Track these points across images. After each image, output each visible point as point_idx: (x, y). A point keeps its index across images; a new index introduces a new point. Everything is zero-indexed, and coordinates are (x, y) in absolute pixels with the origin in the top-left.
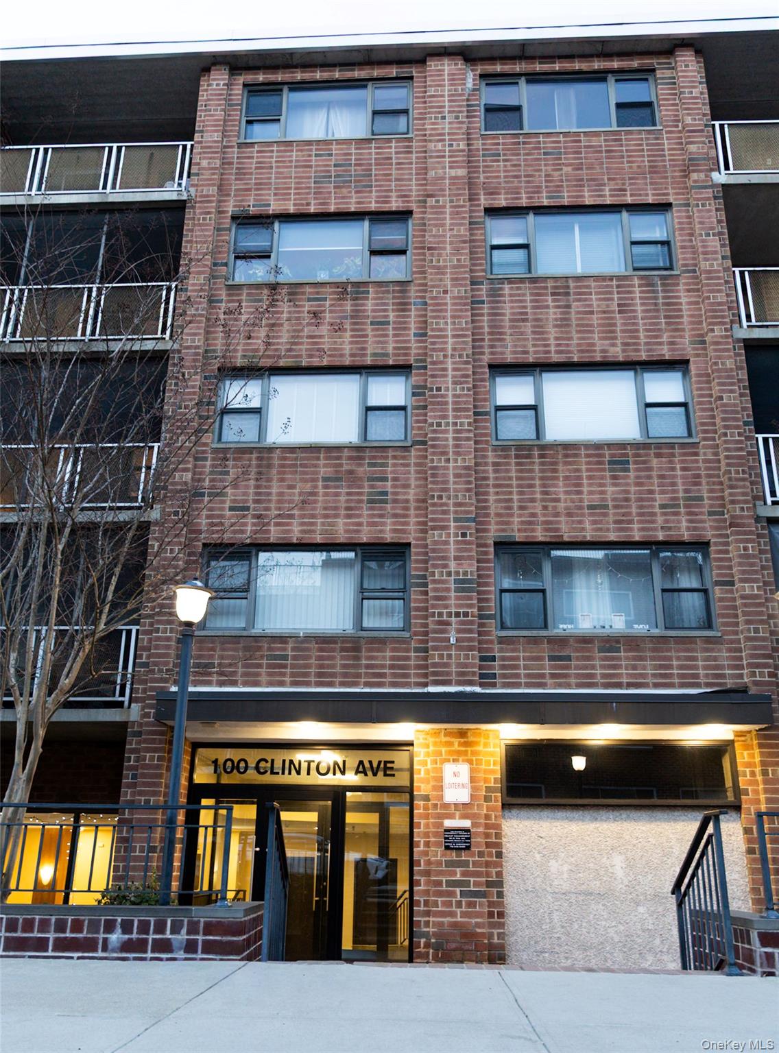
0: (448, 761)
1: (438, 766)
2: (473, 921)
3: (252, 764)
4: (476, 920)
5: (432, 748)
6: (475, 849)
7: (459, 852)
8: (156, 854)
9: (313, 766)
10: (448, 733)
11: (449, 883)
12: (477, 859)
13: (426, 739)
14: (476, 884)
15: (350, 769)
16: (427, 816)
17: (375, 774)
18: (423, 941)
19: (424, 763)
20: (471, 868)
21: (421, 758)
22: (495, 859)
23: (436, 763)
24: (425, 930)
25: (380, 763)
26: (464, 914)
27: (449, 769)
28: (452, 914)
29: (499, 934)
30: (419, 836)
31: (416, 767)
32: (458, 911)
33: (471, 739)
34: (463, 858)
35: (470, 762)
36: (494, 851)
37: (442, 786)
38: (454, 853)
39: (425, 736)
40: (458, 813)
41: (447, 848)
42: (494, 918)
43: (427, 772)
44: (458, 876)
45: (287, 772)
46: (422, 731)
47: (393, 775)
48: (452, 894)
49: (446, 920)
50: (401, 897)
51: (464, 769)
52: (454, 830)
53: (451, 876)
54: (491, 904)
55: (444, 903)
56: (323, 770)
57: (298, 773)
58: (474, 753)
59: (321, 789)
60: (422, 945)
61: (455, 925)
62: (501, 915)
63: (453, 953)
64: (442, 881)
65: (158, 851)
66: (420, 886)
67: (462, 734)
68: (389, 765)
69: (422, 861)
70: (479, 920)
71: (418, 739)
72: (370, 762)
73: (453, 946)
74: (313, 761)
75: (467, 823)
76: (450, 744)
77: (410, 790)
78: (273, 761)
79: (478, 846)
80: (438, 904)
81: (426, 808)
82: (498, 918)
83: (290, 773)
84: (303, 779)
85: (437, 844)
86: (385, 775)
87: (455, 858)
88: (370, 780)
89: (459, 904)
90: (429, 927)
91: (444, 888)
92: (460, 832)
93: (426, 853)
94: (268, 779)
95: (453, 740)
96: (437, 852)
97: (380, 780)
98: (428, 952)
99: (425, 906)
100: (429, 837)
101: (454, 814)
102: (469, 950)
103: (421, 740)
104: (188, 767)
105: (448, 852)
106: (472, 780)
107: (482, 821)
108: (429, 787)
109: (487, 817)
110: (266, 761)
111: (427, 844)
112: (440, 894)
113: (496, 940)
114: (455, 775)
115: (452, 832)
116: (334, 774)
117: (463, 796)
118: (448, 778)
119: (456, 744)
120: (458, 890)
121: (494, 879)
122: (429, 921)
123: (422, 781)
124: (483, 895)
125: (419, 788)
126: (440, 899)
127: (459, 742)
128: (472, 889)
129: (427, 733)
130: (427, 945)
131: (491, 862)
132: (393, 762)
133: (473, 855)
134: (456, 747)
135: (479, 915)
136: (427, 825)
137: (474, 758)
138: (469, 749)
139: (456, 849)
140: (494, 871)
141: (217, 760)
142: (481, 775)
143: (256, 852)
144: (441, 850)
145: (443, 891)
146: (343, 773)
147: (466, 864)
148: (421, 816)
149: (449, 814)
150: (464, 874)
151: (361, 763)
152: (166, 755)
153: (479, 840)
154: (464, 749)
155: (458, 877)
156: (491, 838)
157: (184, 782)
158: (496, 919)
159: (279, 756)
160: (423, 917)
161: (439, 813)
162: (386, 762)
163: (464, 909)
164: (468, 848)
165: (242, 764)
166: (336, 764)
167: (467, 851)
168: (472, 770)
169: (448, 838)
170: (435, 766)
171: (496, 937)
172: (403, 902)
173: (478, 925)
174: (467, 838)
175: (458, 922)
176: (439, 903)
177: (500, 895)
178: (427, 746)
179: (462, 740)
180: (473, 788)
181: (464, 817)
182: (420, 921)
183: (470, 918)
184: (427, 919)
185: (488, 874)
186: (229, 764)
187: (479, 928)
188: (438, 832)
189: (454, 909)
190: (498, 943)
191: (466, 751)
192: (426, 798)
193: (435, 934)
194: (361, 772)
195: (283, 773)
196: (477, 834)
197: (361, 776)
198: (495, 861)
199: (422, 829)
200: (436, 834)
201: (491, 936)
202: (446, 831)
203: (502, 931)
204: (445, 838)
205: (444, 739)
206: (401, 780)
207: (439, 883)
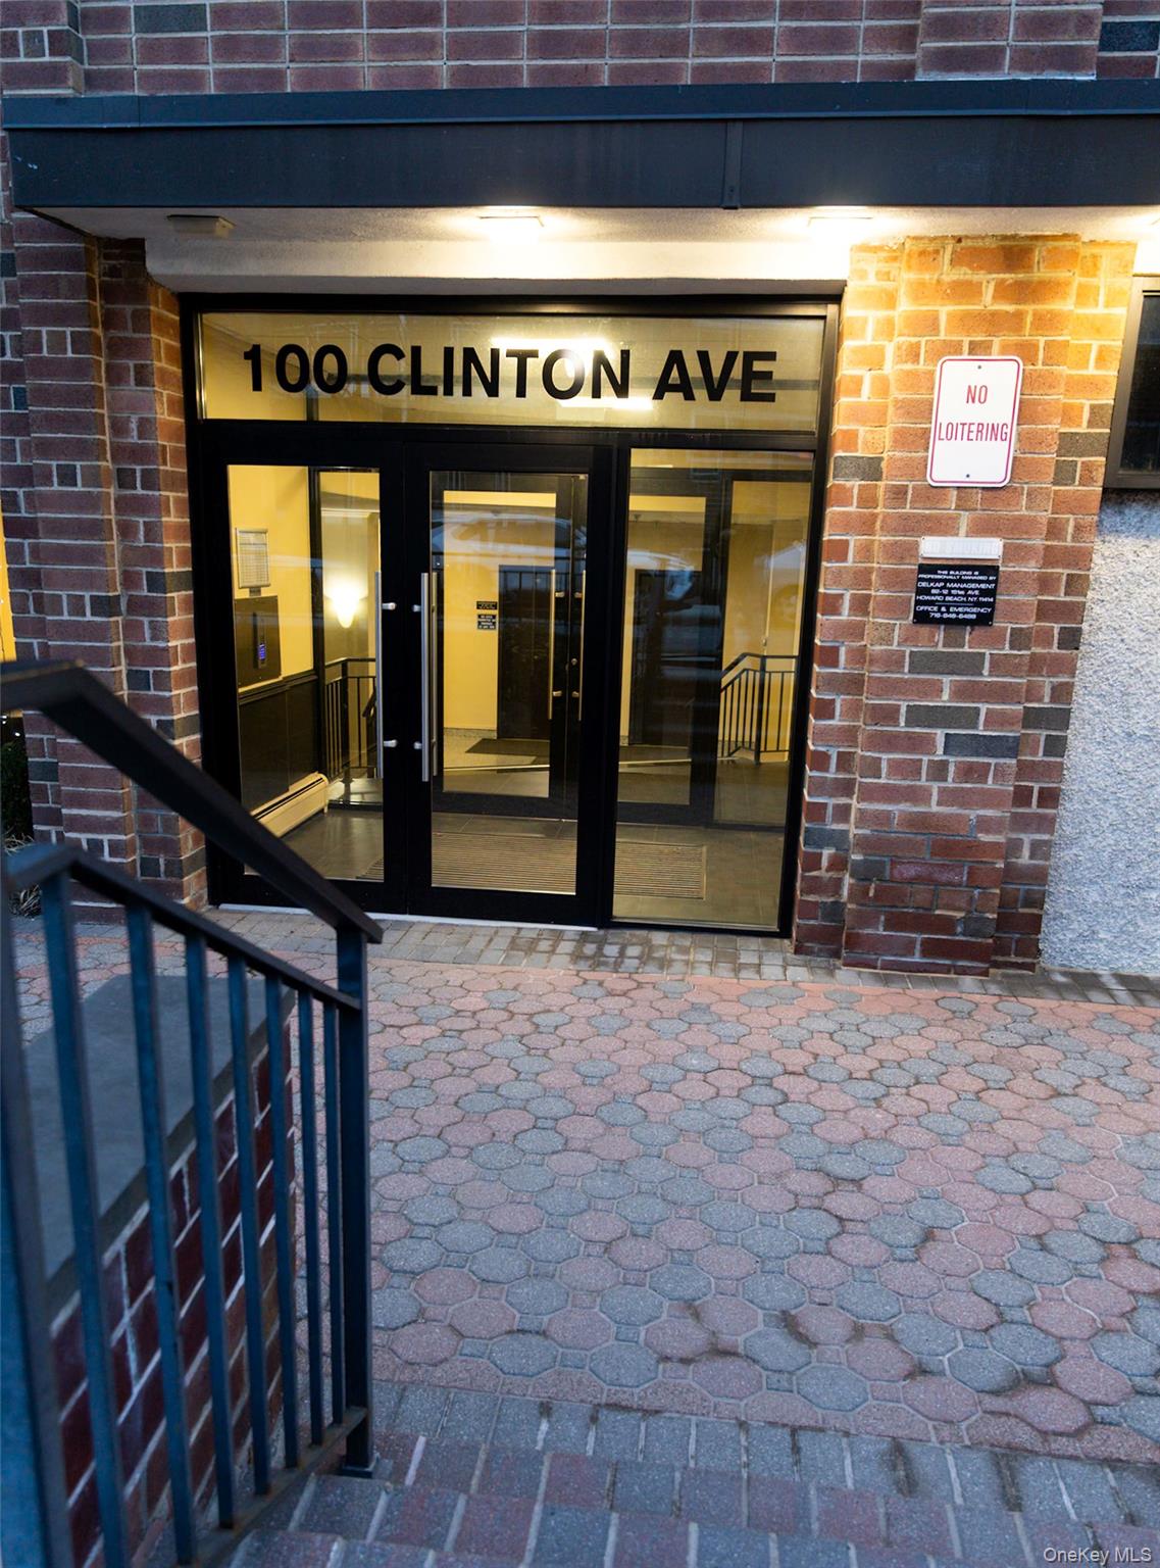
0: (953, 349)
1: (921, 366)
2: (973, 814)
3: (357, 364)
4: (981, 812)
5: (905, 306)
6: (1002, 624)
7: (954, 631)
8: (120, 619)
9: (534, 368)
10: (967, 252)
11: (917, 716)
12: (1007, 651)
13: (887, 276)
14: (993, 719)
15: (643, 382)
16: (867, 525)
17: (715, 394)
18: (827, 853)
19: (874, 359)
20: (986, 677)
21: (868, 340)
22: (1055, 650)
23: (916, 358)
24: (835, 827)
25: (731, 357)
26: (947, 797)
27: (957, 375)
28: (915, 795)
29: (1036, 847)
30: (837, 582)
31: (846, 370)
32: (935, 787)
33: (1041, 273)
34: (966, 649)
35: (1026, 352)
36: (1056, 627)
37: (926, 432)
38: (940, 635)
39: (885, 267)
40: (965, 518)
41: (922, 618)
42: (1029, 804)
43: (882, 387)
44: (945, 696)
45: (458, 390)
46: (876, 249)
47: (771, 398)
48: (922, 744)
49: (898, 809)
50: (735, 664)
51: (1001, 377)
52: (949, 568)
53: (925, 695)
54: (1025, 770)
55: (896, 768)
56: (563, 376)
57: (492, 389)
58: (1044, 322)
59: (560, 438)
60: (825, 863)
61: (920, 823)
62: (1050, 798)
63: (909, 889)
64: (898, 707)
65: (123, 607)
66: (832, 717)
67: (1013, 254)
68: (758, 366)
69: (843, 650)
70: (990, 813)
71: (862, 275)
72: (703, 357)
73: (911, 871)
74: (534, 354)
75: (989, 548)
76: (965, 291)
77: (820, 444)
78: (416, 352)
79: (1016, 610)
80: (879, 769)
81: (868, 500)
82: (1039, 806)
83: (467, 392)
84: (506, 409)
85: (891, 607)
86: (746, 396)
87: (940, 648)
88: (698, 413)
89: (939, 771)
90: (846, 820)
91: (902, 726)
92: (967, 575)
93: (857, 631)
94: (406, 407)
95: (981, 276)
96: (891, 629)
97: (730, 412)
98: (840, 881)
99: (839, 768)
100: (868, 584)
101: (955, 519)
102: (950, 884)
103: (872, 281)
104: (177, 370)
105: (925, 630)
106: (1025, 411)
107: (1038, 542)
108: (886, 434)
109: (1054, 529)
110: (398, 354)
111: (861, 605)
112: (890, 742)
113: (1025, 858)
114: (972, 396)
115: (942, 575)
116: (596, 394)
117: (988, 464)
118: (951, 407)
119: (989, 292)
120: (940, 734)
121: (1046, 704)
122: (848, 807)
123: (858, 414)
124: (1011, 748)
125: (851, 438)
126: (885, 756)
127: (1000, 285)
128: (981, 731)
129: (895, 254)
130: (838, 864)
131: (1043, 657)
132: (770, 356)
133: (998, 641)
134: (988, 301)
135: (989, 799)
136: (866, 552)
137: (1042, 341)
138: (1029, 309)
139: (948, 622)
140: (1047, 683)
141: (256, 349)
142: (1058, 397)
143: (385, 612)
144: (903, 623)
145: (897, 735)
146: (621, 389)
147: (973, 664)
148: (848, 524)
149: (938, 520)
150: (959, 692)
151: (675, 358)
152: (99, 331)
153: (1021, 597)
154: (1010, 308)
155: (945, 699)
156: (1055, 592)
157: (166, 414)
158: (1034, 808)
159: (436, 337)
160: (831, 796)
161: (907, 517)
162: (750, 357)
163: (950, 784)
164: (984, 620)
165: (330, 364)
166: (601, 361)
167: (979, 631)
168: (1028, 382)
169: (927, 591)
170: (909, 366)
171: (1026, 852)
172: (739, 676)
173: (984, 824)
174: (984, 593)
175: (934, 814)
176: (884, 765)
177: (1056, 746)
178: (890, 300)
179: (1009, 277)
180: (1028, 442)
181: (981, 529)
182: (825, 805)
183: (963, 805)
184: (843, 801)
185: (1032, 693)
186: (293, 359)
187: (987, 832)
188: (897, 573)
189: (923, 782)
190: (1028, 867)
191: (1019, 316)
192: (871, 469)
193: (863, 843)
194: (674, 388)
195: (449, 391)
196: (1018, 580)
197: (673, 398)
198: (1055, 658)
199: (850, 563)
200: (891, 579)
201: (1014, 847)
202: (923, 569)
203: (1046, 837)
204: (920, 591)
205: (950, 275)
206: (793, 412)
207: (890, 714)
